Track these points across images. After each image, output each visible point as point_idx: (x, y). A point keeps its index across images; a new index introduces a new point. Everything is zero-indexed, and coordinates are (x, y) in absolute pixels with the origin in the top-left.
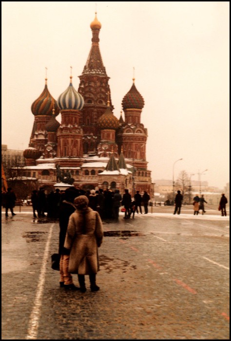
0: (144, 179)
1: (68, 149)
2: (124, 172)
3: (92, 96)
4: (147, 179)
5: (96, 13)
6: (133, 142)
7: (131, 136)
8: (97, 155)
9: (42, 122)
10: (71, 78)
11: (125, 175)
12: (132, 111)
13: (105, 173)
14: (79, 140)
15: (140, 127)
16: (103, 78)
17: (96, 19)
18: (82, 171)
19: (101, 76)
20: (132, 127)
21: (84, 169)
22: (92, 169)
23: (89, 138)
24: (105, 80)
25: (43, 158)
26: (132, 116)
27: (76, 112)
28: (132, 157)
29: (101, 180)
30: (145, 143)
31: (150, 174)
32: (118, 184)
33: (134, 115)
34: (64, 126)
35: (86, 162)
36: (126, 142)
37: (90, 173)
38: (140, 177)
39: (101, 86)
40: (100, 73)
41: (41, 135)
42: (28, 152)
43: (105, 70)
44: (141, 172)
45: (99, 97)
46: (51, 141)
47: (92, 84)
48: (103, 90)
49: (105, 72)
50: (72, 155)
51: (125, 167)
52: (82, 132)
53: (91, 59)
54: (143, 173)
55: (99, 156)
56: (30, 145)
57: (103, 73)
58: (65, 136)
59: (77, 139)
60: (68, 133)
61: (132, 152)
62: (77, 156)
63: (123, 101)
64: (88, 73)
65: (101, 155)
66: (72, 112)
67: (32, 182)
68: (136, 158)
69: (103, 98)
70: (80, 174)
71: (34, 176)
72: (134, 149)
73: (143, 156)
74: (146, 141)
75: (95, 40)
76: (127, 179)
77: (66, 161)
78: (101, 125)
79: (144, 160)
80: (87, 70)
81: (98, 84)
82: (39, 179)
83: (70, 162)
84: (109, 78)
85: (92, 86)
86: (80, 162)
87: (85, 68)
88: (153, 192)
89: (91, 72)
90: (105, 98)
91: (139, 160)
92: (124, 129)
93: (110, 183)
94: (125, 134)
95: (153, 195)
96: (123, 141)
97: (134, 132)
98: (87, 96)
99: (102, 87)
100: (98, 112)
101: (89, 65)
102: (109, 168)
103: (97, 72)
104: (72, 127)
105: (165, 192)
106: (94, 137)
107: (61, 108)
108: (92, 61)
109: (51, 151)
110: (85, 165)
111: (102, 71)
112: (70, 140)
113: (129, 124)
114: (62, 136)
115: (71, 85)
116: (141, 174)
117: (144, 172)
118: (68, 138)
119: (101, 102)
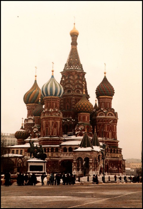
0: (116, 155)
1: (49, 129)
2: (97, 149)
3: (71, 86)
4: (119, 156)
5: (74, 24)
6: (105, 124)
7: (104, 119)
8: (74, 134)
9: (32, 109)
10: (53, 71)
11: (97, 152)
12: (104, 98)
13: (80, 149)
14: (59, 122)
15: (111, 111)
16: (80, 73)
17: (74, 28)
18: (61, 148)
19: (78, 71)
20: (105, 111)
21: (63, 147)
22: (69, 147)
23: (68, 121)
24: (81, 74)
25: (31, 138)
26: (104, 102)
27: (56, 99)
28: (105, 136)
29: (76, 156)
30: (116, 125)
31: (121, 151)
32: (91, 159)
33: (106, 101)
34: (46, 110)
35: (65, 141)
36: (99, 124)
37: (68, 150)
38: (112, 153)
39: (78, 79)
40: (78, 68)
41: (30, 120)
42: (18, 133)
43: (82, 66)
44: (113, 149)
45: (77, 87)
46: (37, 124)
47: (71, 77)
48: (80, 82)
49: (82, 68)
50: (52, 134)
51: (98, 145)
52: (61, 115)
53: (70, 58)
54: (114, 150)
55: (76, 135)
56: (22, 128)
57: (80, 69)
58: (46, 118)
59: (57, 121)
60: (49, 116)
61: (105, 132)
62: (57, 135)
63: (96, 90)
64: (68, 69)
65: (78, 135)
66: (53, 98)
67: (18, 159)
68: (109, 137)
69: (80, 89)
70: (59, 151)
71: (21, 154)
72: (106, 129)
73: (114, 135)
74: (116, 122)
75: (74, 43)
76: (99, 155)
77: (47, 140)
78: (78, 109)
79: (116, 139)
80: (67, 66)
81: (76, 77)
82: (25, 156)
83: (50, 140)
84: (85, 73)
85: (70, 79)
86: (59, 140)
87: (66, 65)
88: (125, 167)
89: (70, 68)
90: (82, 88)
91: (111, 139)
92: (97, 113)
93: (83, 159)
94: (98, 116)
95: (125, 169)
96: (97, 123)
97: (106, 116)
98: (67, 86)
99: (80, 79)
100: (76, 100)
101: (68, 63)
102: (83, 145)
103: (75, 68)
104: (53, 110)
105: (135, 167)
106: (72, 120)
107: (44, 96)
108: (71, 60)
109: (37, 132)
110: (63, 143)
111: (79, 67)
112: (51, 121)
113: (102, 109)
114: (44, 118)
115: (53, 76)
116: (113, 152)
117: (116, 149)
118: (50, 120)
119: (78, 92)
